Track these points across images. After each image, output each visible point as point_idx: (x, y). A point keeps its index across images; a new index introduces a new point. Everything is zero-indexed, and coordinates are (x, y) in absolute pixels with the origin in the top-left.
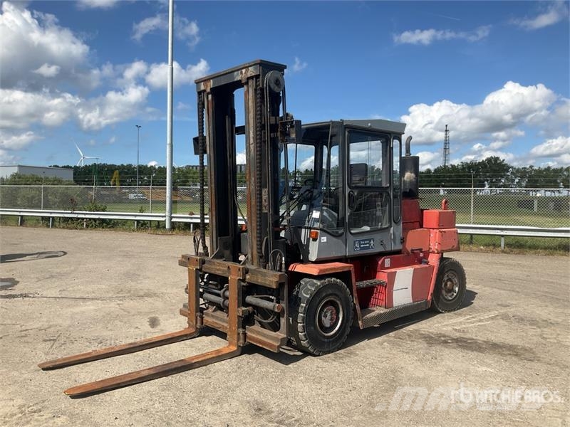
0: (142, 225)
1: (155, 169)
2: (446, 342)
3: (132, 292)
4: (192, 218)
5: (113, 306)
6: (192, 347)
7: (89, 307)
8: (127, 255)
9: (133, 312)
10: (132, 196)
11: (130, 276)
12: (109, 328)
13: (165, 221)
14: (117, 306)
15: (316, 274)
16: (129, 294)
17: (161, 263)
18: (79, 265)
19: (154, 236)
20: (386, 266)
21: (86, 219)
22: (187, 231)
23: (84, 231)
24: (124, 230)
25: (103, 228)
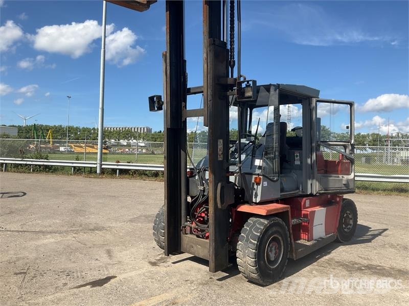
0: (78, 171)
1: (79, 129)
2: (360, 269)
3: (83, 226)
4: (118, 165)
5: (70, 238)
6: (152, 279)
7: (49, 240)
8: (70, 194)
9: (89, 244)
10: (62, 149)
11: (78, 212)
12: (72, 260)
13: (96, 167)
14: (74, 239)
15: (264, 214)
16: (81, 228)
17: (101, 201)
18: (33, 202)
19: (88, 179)
20: (307, 206)
21: (33, 165)
22: (114, 175)
23: (31, 174)
24: (63, 174)
25: (46, 172)
